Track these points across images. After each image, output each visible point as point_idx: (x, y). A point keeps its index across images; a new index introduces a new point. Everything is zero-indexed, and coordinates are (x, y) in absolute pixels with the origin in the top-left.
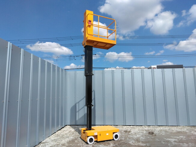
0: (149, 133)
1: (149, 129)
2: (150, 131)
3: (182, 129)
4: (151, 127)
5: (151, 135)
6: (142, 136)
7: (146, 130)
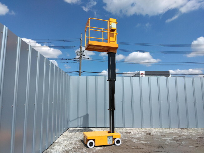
0: (147, 134)
1: (146, 130)
2: (147, 132)
3: (174, 130)
4: (147, 129)
5: (149, 135)
6: (142, 136)
7: (143, 132)
